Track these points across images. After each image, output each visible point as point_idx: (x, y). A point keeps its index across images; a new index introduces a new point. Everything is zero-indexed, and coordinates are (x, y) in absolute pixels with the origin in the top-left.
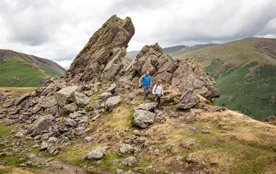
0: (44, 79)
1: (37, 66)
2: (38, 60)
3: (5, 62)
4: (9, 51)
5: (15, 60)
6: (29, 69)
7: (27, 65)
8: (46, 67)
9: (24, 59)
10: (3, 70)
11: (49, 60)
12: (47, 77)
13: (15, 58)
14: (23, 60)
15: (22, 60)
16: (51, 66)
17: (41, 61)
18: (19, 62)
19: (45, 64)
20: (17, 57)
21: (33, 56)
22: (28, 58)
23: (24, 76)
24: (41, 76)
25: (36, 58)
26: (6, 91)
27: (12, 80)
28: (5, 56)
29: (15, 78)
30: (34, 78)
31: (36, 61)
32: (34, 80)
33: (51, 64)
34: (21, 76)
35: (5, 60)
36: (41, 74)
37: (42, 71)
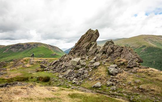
1: (50, 49)
3: (38, 47)
4: (39, 43)
6: (47, 50)
7: (47, 48)
10: (37, 51)
11: (55, 46)
12: (55, 53)
13: (42, 46)
16: (56, 49)
17: (52, 47)
18: (44, 47)
19: (54, 48)
22: (47, 46)
23: (45, 53)
24: (52, 53)
25: (50, 45)
26: (46, 60)
28: (38, 45)
30: (49, 54)
31: (50, 47)
34: (44, 53)
37: (52, 51)
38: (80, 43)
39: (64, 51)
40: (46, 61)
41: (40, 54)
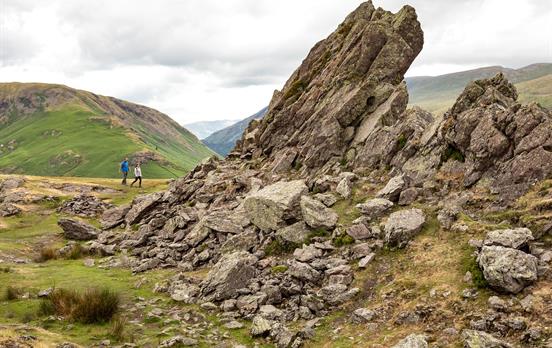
0: (136, 156)
1: (121, 123)
2: (124, 108)
3: (48, 112)
4: (57, 86)
5: (71, 109)
6: (101, 129)
7: (98, 121)
8: (143, 126)
9: (91, 106)
10: (42, 134)
11: (149, 109)
12: (145, 150)
13: (71, 103)
14: (89, 110)
15: (86, 108)
16: (154, 122)
17: (131, 111)
18: (80, 114)
19: (139, 119)
20: (76, 102)
21: (111, 98)
22: (101, 103)
23: (89, 148)
24: (130, 147)
25: (118, 102)
26: (95, 188)
27: (63, 158)
28: (48, 100)
29: (70, 152)
30: (114, 152)
31: (118, 111)
32: (114, 157)
33: (154, 119)
34: (83, 149)
35: (49, 109)
36: (131, 143)
37: (132, 135)
38: (301, 89)
39: (200, 137)
40: (95, 194)
41: (58, 152)
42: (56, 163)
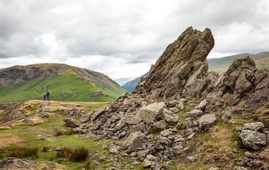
0: (95, 93)
1: (88, 79)
2: (89, 73)
3: (59, 76)
4: (63, 65)
5: (68, 74)
6: (81, 82)
7: (79, 78)
8: (97, 80)
9: (77, 72)
10: (57, 84)
11: (100, 73)
12: (98, 90)
13: (68, 71)
14: (75, 74)
16: (102, 79)
17: (92, 74)
18: (72, 76)
19: (96, 77)
20: (70, 71)
21: (84, 69)
22: (80, 71)
23: (76, 89)
24: (92, 89)
25: (87, 71)
26: (78, 106)
27: (65, 94)
28: (59, 70)
29: (68, 91)
30: (86, 91)
31: (87, 74)
32: (86, 93)
33: (102, 77)
34: (73, 90)
35: (59, 74)
36: (92, 87)
37: (93, 84)
38: (162, 64)
39: (121, 85)
40: (78, 108)
41: (63, 92)
42: (62, 96)
